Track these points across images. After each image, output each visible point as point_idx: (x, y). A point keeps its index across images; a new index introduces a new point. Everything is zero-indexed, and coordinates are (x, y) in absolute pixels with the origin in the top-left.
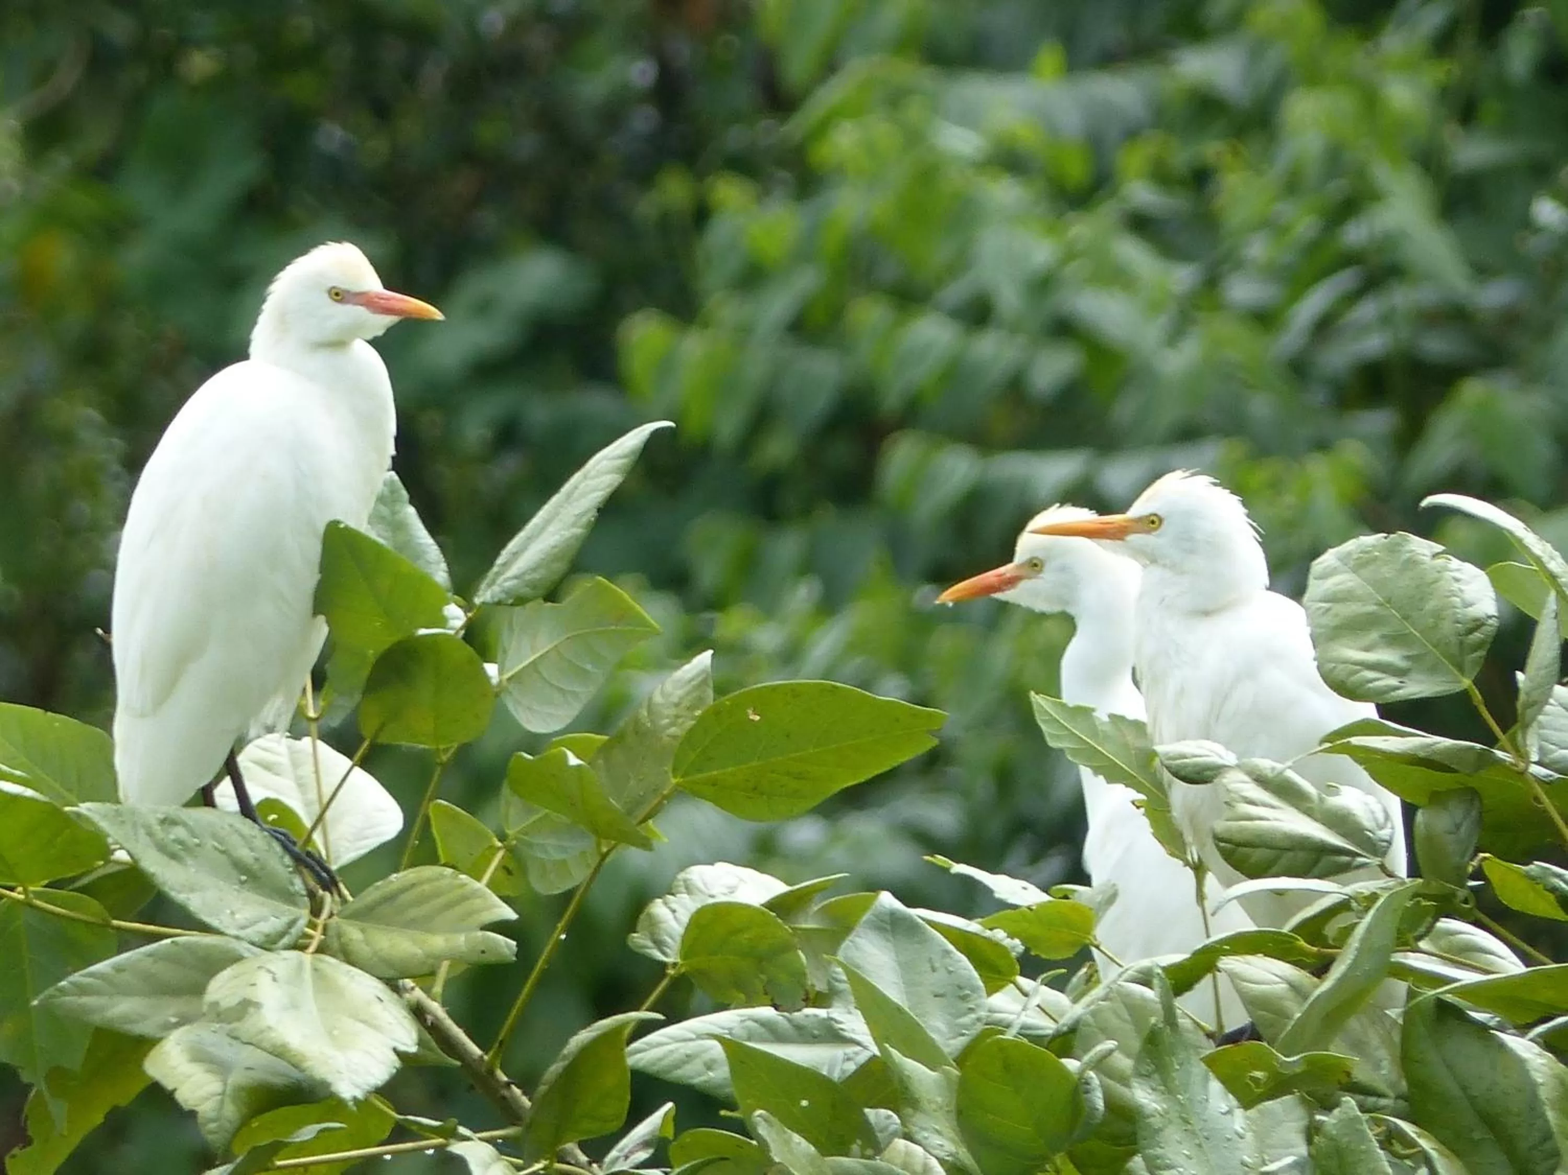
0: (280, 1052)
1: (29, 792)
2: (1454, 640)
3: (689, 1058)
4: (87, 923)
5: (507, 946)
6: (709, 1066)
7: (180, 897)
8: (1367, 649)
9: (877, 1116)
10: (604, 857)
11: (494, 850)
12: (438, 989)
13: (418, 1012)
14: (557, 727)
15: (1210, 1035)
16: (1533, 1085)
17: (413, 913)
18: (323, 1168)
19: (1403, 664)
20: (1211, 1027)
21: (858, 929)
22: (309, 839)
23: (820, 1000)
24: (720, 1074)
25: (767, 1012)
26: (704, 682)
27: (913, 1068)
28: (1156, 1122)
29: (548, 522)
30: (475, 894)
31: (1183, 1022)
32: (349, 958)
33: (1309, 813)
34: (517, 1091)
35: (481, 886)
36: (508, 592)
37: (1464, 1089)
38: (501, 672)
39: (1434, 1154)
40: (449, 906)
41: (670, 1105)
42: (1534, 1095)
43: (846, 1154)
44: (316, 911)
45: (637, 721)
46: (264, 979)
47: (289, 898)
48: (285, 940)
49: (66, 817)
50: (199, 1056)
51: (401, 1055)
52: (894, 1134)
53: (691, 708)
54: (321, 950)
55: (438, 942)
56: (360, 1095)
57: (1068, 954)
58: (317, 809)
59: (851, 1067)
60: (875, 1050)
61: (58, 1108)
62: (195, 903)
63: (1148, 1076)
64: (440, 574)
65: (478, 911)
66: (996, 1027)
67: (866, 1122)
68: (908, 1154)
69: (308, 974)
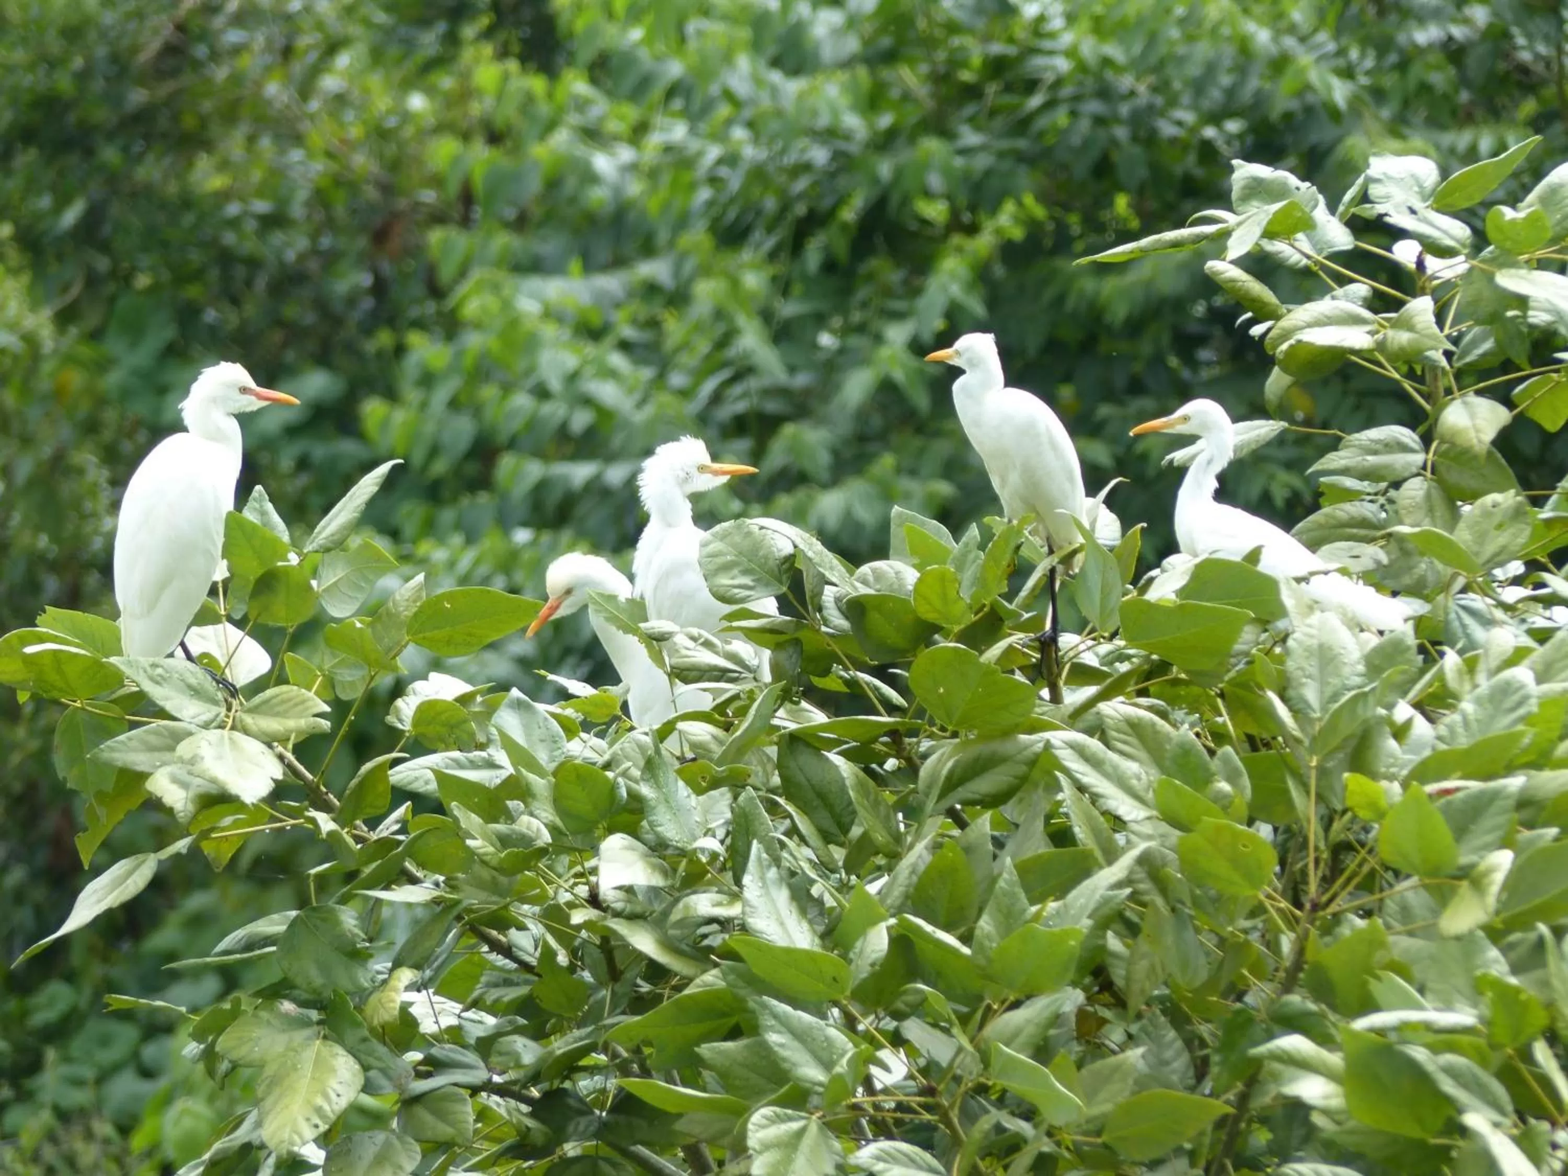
0: (213, 781)
1: (83, 652)
2: (776, 569)
3: (417, 779)
4: (113, 718)
5: (326, 725)
6: (427, 783)
7: (161, 703)
8: (733, 578)
9: (512, 804)
10: (372, 678)
11: (317, 676)
12: (290, 746)
13: (281, 758)
14: (348, 614)
15: (678, 758)
16: (843, 779)
17: (280, 709)
18: (235, 838)
19: (751, 584)
20: (678, 754)
21: (502, 708)
22: (223, 672)
23: (482, 747)
24: (433, 786)
25: (456, 754)
26: (421, 589)
27: (532, 777)
28: (653, 803)
29: (340, 511)
30: (308, 700)
31: (664, 752)
32: (246, 732)
33: (717, 653)
34: (331, 796)
35: (311, 694)
36: (321, 546)
37: (808, 781)
38: (319, 586)
39: (794, 814)
40: (296, 705)
41: (409, 803)
42: (844, 785)
43: (498, 822)
44: (229, 709)
45: (387, 609)
46: (204, 744)
47: (215, 703)
48: (214, 724)
49: (103, 666)
50: (175, 780)
51: (275, 781)
52: (522, 813)
53: (415, 601)
54: (233, 728)
55: (291, 723)
56: (255, 801)
57: (606, 720)
58: (227, 659)
59: (498, 781)
60: (511, 770)
61: (101, 811)
62: (169, 706)
63: (647, 780)
64: (286, 537)
65: (311, 707)
66: (571, 758)
67: (506, 807)
68: (529, 823)
69: (227, 741)
